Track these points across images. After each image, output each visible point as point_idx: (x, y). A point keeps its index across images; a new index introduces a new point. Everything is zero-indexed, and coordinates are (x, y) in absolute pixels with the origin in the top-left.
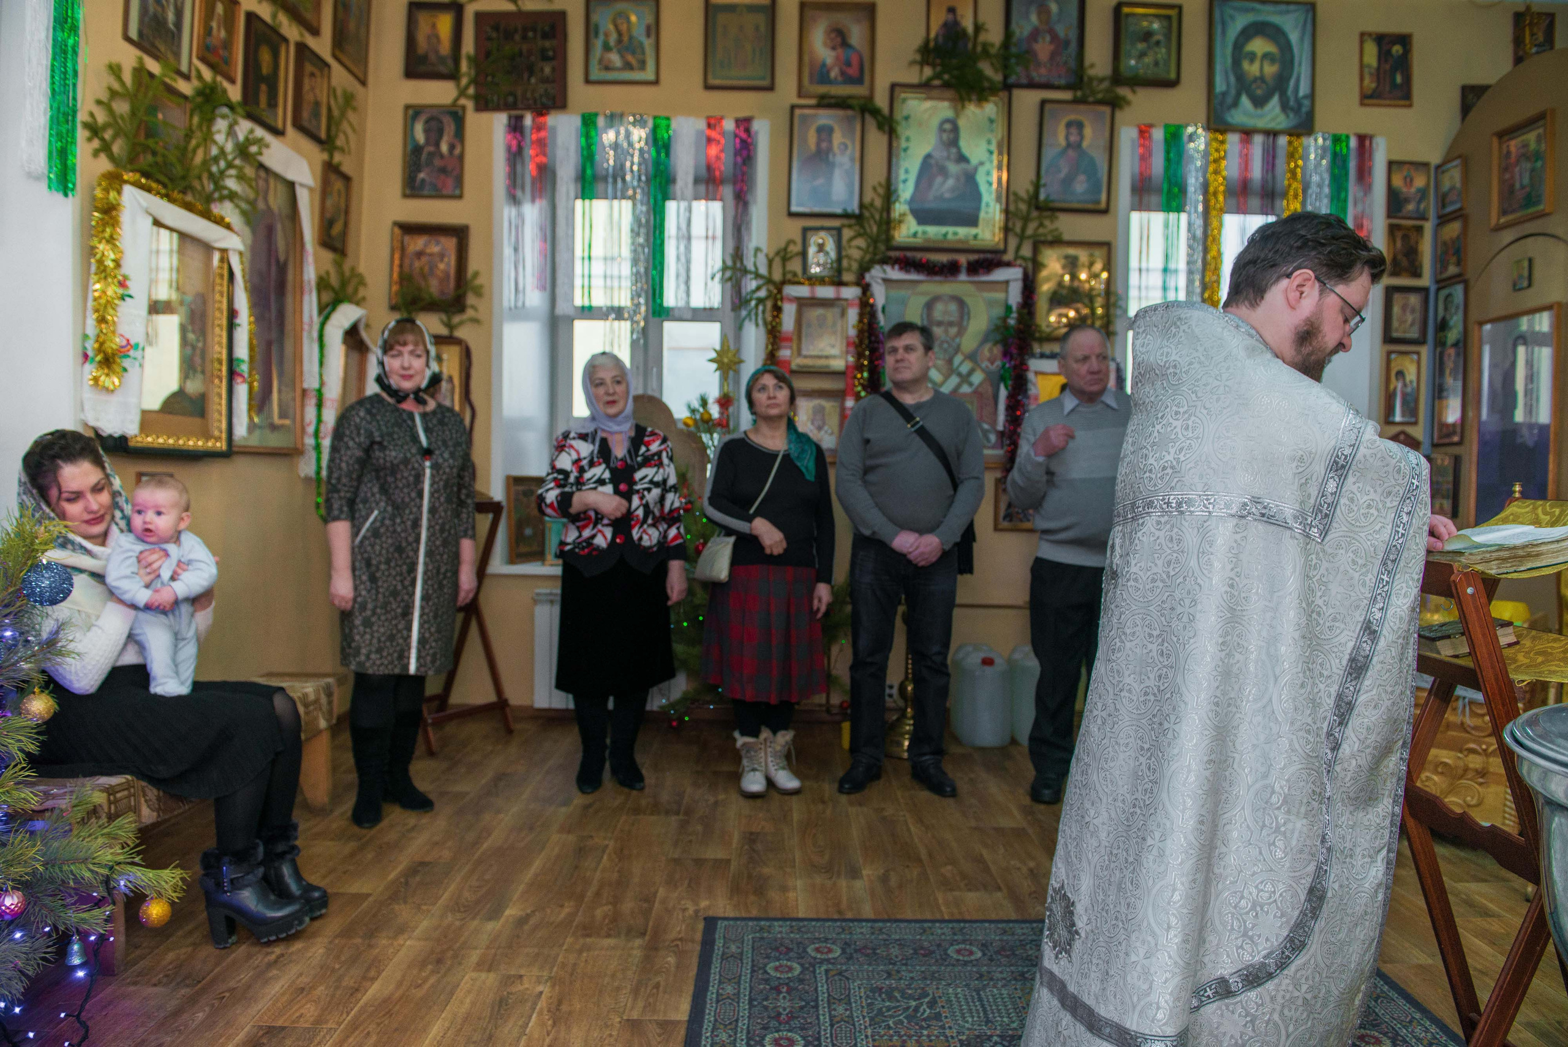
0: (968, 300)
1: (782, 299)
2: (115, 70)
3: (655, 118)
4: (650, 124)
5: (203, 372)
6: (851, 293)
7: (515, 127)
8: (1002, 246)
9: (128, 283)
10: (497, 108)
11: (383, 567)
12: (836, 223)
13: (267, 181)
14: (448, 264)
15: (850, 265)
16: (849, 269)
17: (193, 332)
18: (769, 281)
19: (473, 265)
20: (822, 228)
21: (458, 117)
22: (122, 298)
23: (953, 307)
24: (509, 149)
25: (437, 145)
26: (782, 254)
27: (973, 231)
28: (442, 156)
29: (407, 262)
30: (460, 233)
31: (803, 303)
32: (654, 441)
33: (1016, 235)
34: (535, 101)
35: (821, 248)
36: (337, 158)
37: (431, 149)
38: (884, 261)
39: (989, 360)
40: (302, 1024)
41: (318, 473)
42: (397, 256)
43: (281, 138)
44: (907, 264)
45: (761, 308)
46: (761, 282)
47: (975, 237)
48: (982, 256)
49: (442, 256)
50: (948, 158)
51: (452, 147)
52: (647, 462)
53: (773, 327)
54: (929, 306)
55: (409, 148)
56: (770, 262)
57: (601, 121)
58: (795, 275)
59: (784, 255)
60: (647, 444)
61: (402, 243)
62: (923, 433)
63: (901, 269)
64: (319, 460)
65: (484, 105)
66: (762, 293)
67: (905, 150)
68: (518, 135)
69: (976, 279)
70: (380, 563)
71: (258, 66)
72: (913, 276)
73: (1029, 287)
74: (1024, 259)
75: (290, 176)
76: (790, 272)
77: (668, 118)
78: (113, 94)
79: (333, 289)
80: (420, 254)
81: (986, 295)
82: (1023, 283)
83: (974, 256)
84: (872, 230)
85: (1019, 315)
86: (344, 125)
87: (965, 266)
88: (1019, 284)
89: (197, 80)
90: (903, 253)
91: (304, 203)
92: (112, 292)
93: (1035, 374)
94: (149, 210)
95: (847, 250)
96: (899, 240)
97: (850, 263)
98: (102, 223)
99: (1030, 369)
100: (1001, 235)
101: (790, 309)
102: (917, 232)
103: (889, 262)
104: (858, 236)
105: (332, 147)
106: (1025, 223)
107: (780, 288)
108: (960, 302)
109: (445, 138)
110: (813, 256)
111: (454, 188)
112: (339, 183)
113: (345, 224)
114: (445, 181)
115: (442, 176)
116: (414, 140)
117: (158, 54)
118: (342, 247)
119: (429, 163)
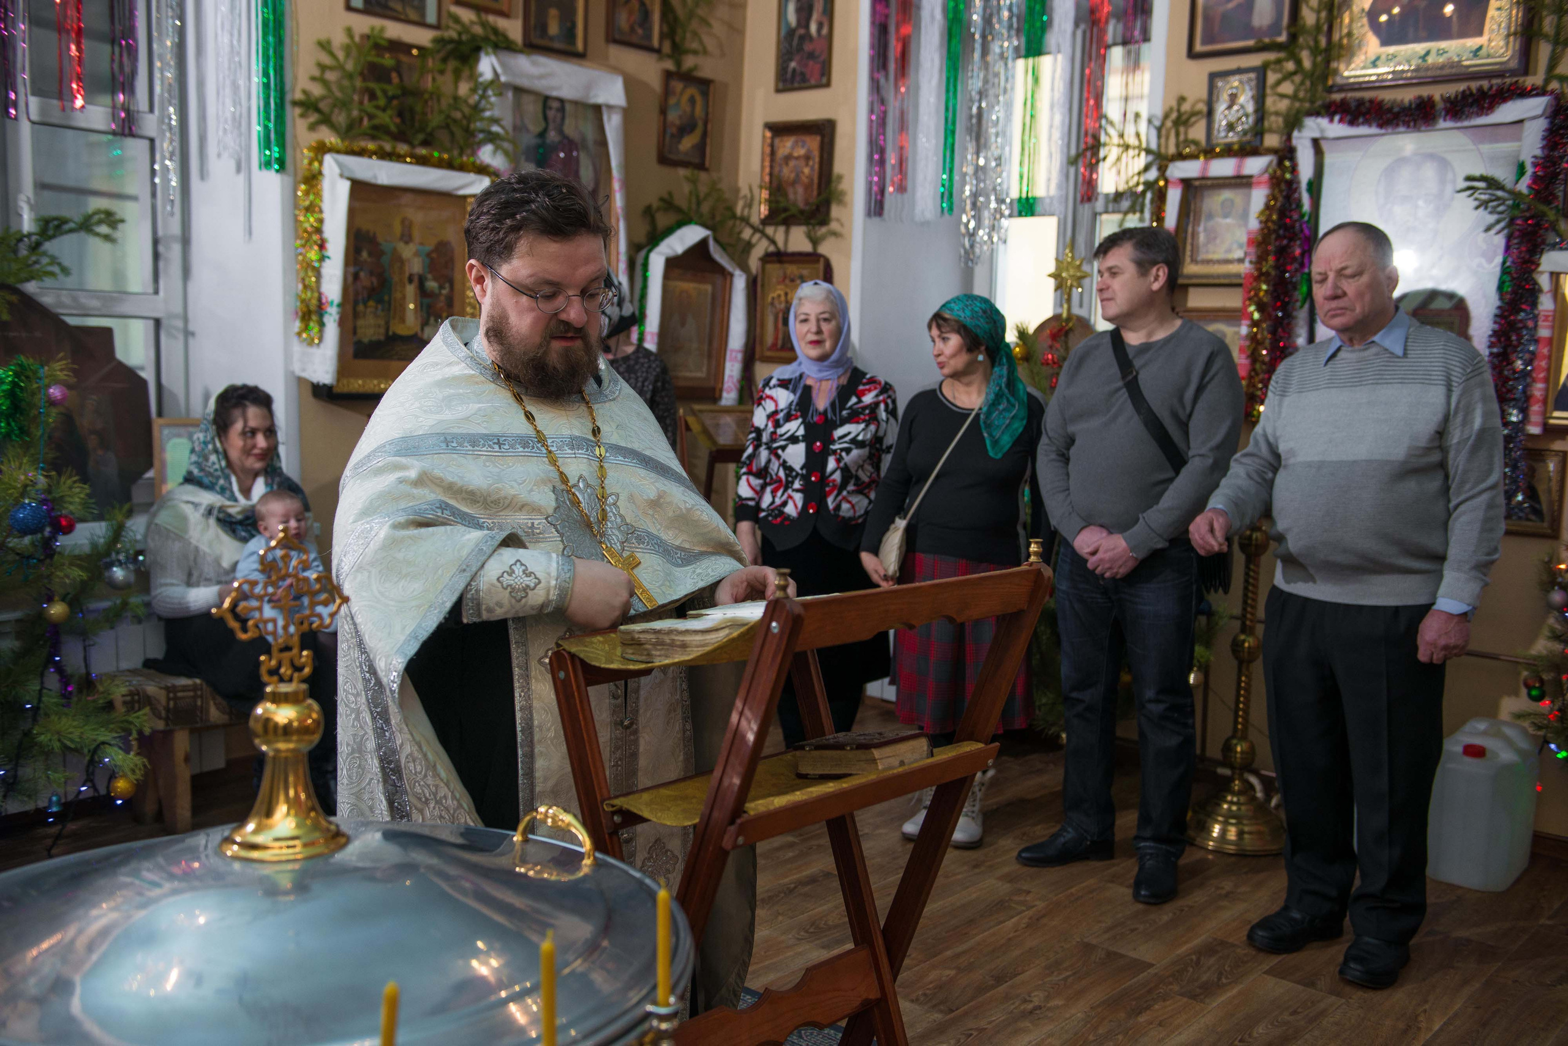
0: (1454, 160)
1: (1166, 183)
2: (324, 46)
6: (1255, 165)
12: (1256, 60)
13: (562, 110)
14: (812, 168)
15: (1273, 123)
16: (1271, 131)
17: (435, 279)
19: (838, 167)
20: (1239, 71)
22: (322, 259)
24: (873, 23)
25: (807, 27)
26: (1174, 115)
27: (1472, 43)
28: (810, 37)
31: (1190, 187)
33: (1546, 37)
35: (1233, 98)
36: (689, 62)
37: (802, 31)
38: (1318, 111)
39: (1483, 254)
42: (767, 164)
44: (1351, 112)
45: (1149, 195)
46: (1150, 158)
47: (1476, 52)
48: (1474, 85)
49: (807, 158)
51: (820, 25)
52: (855, 416)
54: (1388, 173)
55: (783, 33)
58: (1195, 143)
59: (1177, 117)
60: (860, 395)
63: (1341, 121)
69: (1466, 123)
72: (1362, 130)
75: (592, 100)
76: (1189, 141)
78: (323, 67)
79: (679, 210)
80: (788, 158)
81: (1486, 148)
82: (1551, 123)
83: (1462, 87)
84: (1307, 64)
85: (1535, 178)
86: (694, 24)
87: (1440, 105)
88: (1542, 124)
89: (448, 28)
90: (1350, 95)
91: (613, 125)
92: (313, 255)
93: (1555, 276)
94: (347, 174)
95: (1269, 101)
96: (1346, 74)
97: (1273, 118)
98: (307, 193)
99: (1540, 269)
100: (1515, 44)
101: (1174, 196)
102: (1378, 58)
103: (1323, 111)
104: (1288, 76)
105: (678, 51)
106: (1560, 18)
107: (1166, 167)
108: (1443, 164)
109: (815, 16)
110: (1222, 115)
111: (823, 75)
112: (692, 91)
113: (705, 134)
114: (814, 67)
115: (811, 63)
116: (787, 23)
117: (395, 14)
118: (699, 162)
119: (800, 49)
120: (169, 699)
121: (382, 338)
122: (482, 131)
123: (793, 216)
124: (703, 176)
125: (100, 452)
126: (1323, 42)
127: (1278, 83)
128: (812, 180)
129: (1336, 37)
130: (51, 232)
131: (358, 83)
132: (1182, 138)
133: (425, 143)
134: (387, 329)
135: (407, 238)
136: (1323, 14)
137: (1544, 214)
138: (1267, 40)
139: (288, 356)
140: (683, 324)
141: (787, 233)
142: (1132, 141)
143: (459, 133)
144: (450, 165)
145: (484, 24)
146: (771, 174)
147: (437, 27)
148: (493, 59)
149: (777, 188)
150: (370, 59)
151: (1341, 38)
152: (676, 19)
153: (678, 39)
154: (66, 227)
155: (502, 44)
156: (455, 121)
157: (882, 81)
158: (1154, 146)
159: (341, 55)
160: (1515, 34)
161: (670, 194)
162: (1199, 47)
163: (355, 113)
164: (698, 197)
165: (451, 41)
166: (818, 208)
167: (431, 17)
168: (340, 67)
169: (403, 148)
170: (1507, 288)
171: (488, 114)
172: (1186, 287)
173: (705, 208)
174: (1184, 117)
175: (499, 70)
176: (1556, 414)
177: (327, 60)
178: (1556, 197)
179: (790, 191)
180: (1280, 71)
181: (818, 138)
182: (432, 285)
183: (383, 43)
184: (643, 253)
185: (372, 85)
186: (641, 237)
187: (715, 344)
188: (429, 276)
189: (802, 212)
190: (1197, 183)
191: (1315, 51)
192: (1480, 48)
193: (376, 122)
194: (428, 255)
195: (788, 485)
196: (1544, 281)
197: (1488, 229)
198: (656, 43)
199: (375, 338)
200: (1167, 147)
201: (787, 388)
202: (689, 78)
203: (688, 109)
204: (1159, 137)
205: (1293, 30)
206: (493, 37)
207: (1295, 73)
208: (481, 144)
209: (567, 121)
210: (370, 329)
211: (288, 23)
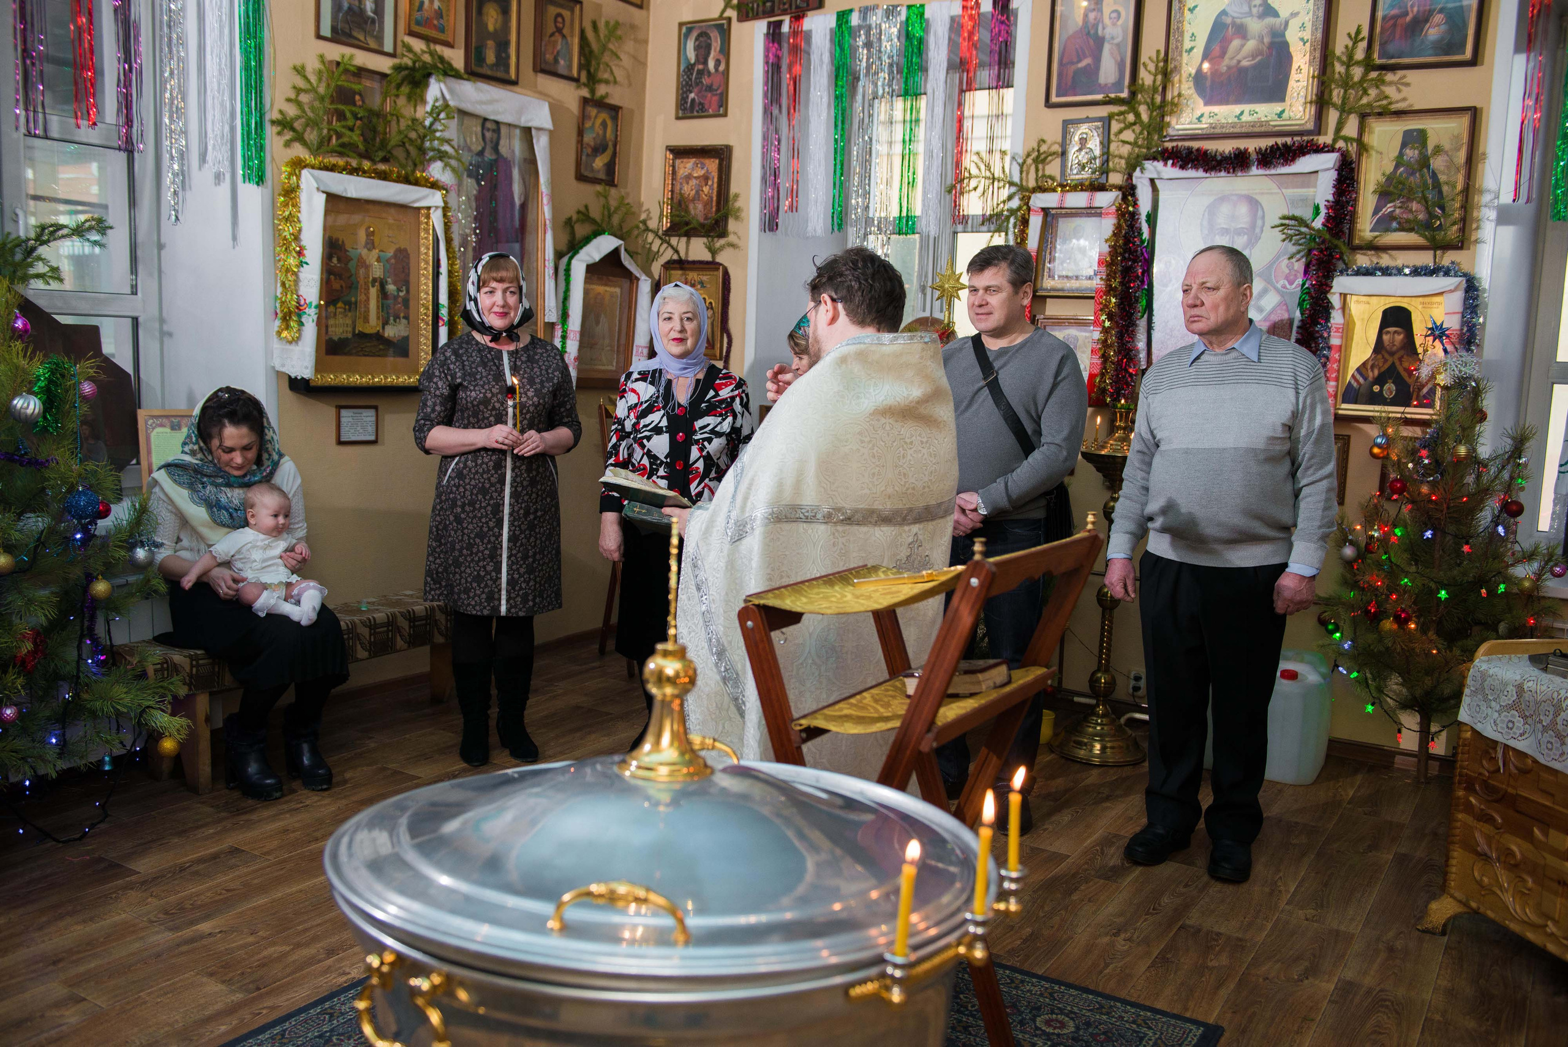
0: (1263, 200)
1: (1030, 209)
2: (300, 71)
3: (909, 7)
4: (903, 17)
5: (406, 318)
6: (1106, 199)
7: (774, 35)
9: (305, 252)
10: (756, 17)
12: (1103, 111)
13: (497, 131)
14: (711, 187)
15: (1117, 164)
16: (1115, 170)
17: (395, 283)
18: (1021, 188)
19: (734, 189)
20: (1088, 120)
21: (724, 30)
22: (301, 264)
23: (1243, 210)
24: (766, 63)
25: (705, 63)
27: (1277, 107)
28: (709, 72)
29: (677, 187)
30: (722, 155)
31: (1049, 214)
32: (726, 385)
33: (1334, 106)
34: (791, 6)
35: (1083, 141)
36: (601, 90)
37: (701, 67)
38: (1154, 156)
39: (1287, 278)
40: (256, 853)
43: (515, 88)
44: (1181, 158)
45: (1012, 220)
47: (1280, 115)
48: (1280, 141)
49: (706, 178)
50: (1250, 14)
51: (718, 63)
52: (711, 411)
54: (1213, 209)
55: (682, 68)
56: (1021, 166)
57: (855, 20)
58: (1053, 179)
59: (1036, 156)
60: (718, 389)
61: (674, 166)
63: (1173, 165)
65: (746, 15)
66: (1014, 203)
67: (1191, 10)
68: (776, 45)
69: (1273, 172)
71: (482, 26)
72: (1191, 173)
73: (1345, 180)
74: (1346, 139)
75: (523, 122)
76: (1045, 176)
77: (922, 6)
78: (298, 91)
79: (593, 221)
80: (689, 177)
81: (1289, 192)
82: (1338, 174)
83: (1270, 142)
84: (1145, 117)
85: (1328, 218)
86: (606, 58)
87: (1254, 156)
88: (1333, 175)
89: (403, 55)
90: (1180, 144)
91: (541, 145)
92: (292, 261)
93: (1344, 296)
94: (322, 188)
95: (1113, 146)
96: (1177, 127)
97: (1117, 160)
98: (286, 205)
99: (1332, 291)
100: (1312, 110)
101: (1036, 222)
102: (1202, 115)
103: (1159, 157)
104: (1127, 127)
105: (593, 81)
106: (1346, 91)
107: (1029, 198)
108: (1253, 203)
109: (712, 54)
110: (1074, 155)
111: (721, 106)
112: (604, 116)
113: (614, 154)
114: (712, 100)
115: (709, 95)
116: (687, 58)
117: (356, 42)
118: (610, 178)
119: (698, 83)
120: (192, 666)
121: (350, 336)
122: (433, 149)
123: (694, 229)
124: (613, 191)
125: (92, 442)
126: (1158, 99)
127: (1121, 131)
128: (711, 198)
129: (1169, 97)
130: (45, 238)
131: (328, 105)
132: (1040, 174)
133: (385, 160)
134: (354, 328)
135: (370, 245)
136: (1159, 77)
137: (1336, 246)
138: (1112, 96)
139: (268, 353)
140: (598, 323)
141: (688, 243)
142: (998, 173)
143: (413, 151)
144: (407, 180)
145: (432, 54)
146: (672, 191)
147: (393, 55)
148: (443, 86)
149: (679, 204)
150: (339, 83)
151: (1173, 98)
152: (591, 52)
153: (592, 70)
154: (60, 233)
155: (448, 71)
156: (411, 140)
157: (776, 112)
158: (1016, 179)
159: (313, 79)
160: (1311, 102)
161: (586, 207)
162: (1054, 99)
163: (325, 131)
164: (609, 210)
165: (406, 68)
166: (717, 222)
167: (388, 47)
168: (314, 90)
169: (367, 165)
170: (1307, 305)
171: (438, 134)
172: (1044, 298)
173: (616, 220)
174: (1043, 157)
175: (448, 96)
176: (1344, 406)
177: (301, 83)
178: (1343, 233)
179: (691, 206)
180: (1124, 121)
181: (717, 161)
182: (391, 288)
183: (352, 69)
184: (565, 260)
185: (341, 107)
186: (563, 247)
187: (623, 341)
188: (389, 280)
189: (703, 226)
190: (1053, 212)
191: (1152, 106)
192: (1283, 112)
193: (345, 140)
194: (388, 261)
196: (1335, 299)
197: (1291, 258)
198: (575, 73)
199: (344, 336)
200: (1027, 181)
202: (601, 104)
203: (601, 132)
204: (1021, 172)
205: (1133, 88)
206: (440, 65)
207: (1134, 124)
208: (433, 160)
209: (502, 142)
210: (340, 329)
211: (268, 50)
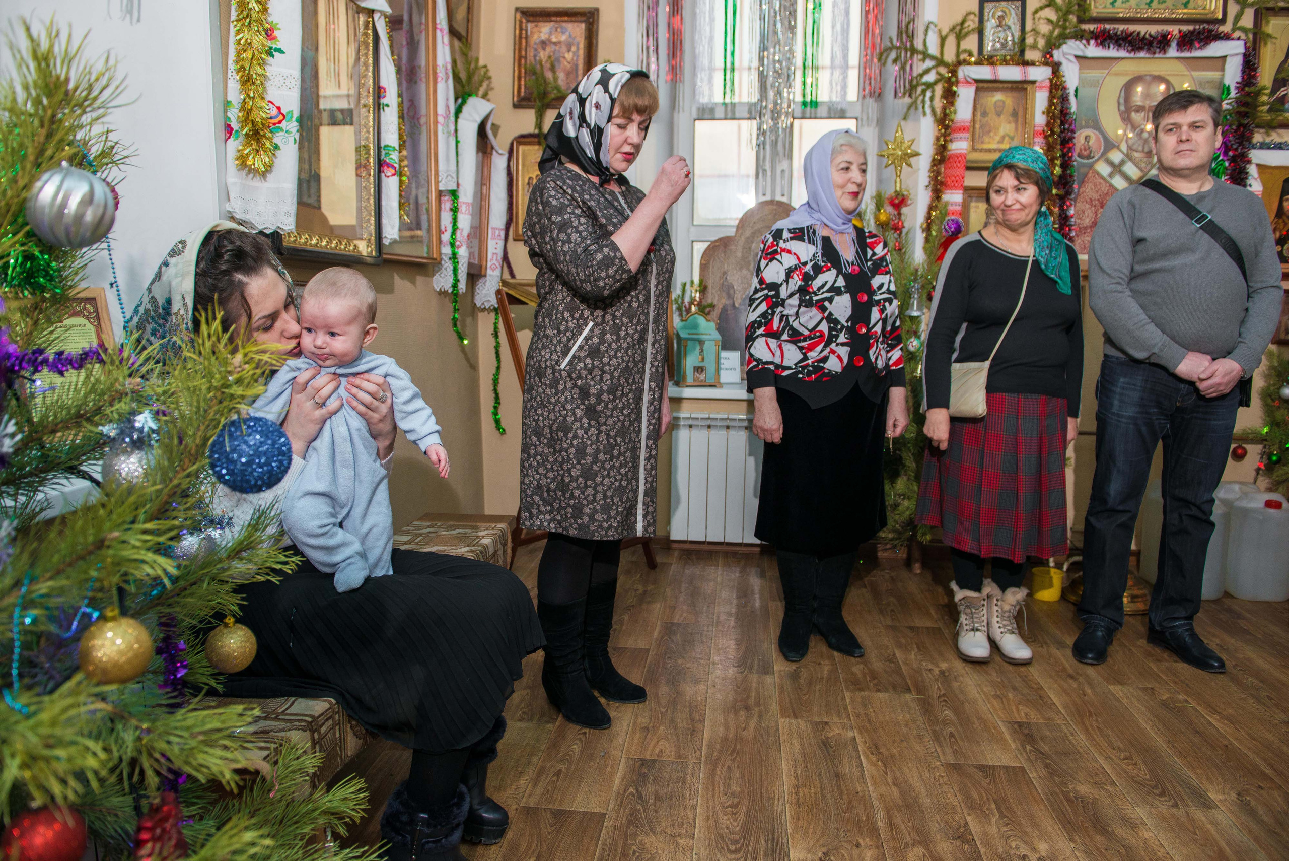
0: (1172, 81)
1: (957, 83)
6: (1039, 73)
8: (1220, 16)
9: (275, 33)
11: (605, 397)
14: (577, 54)
15: (1036, 42)
18: (941, 62)
22: (271, 51)
23: (1157, 89)
26: (957, 30)
29: (532, 54)
30: (589, 18)
31: (983, 86)
32: (877, 243)
35: (1001, 19)
38: (1079, 36)
41: (455, 286)
42: (521, 46)
44: (1103, 38)
46: (930, 63)
47: (1186, 5)
49: (569, 44)
53: (945, 115)
54: (1128, 87)
56: (943, 40)
59: (959, 32)
60: (872, 247)
61: (525, 30)
62: (1212, 229)
63: (1097, 45)
64: (455, 270)
66: (931, 77)
69: (1187, 54)
70: (601, 392)
73: (1250, 65)
74: (1245, 30)
76: (965, 51)
80: (545, 43)
81: (1196, 74)
82: (1244, 60)
83: (1185, 28)
85: (1238, 98)
87: (1174, 40)
88: (1240, 60)
96: (1095, 10)
99: (1251, 161)
100: (1218, 1)
101: (968, 93)
102: (1115, 1)
108: (1166, 83)
110: (991, 31)
113: (469, 9)
118: (466, 35)
121: (309, 176)
127: (1036, 12)
132: (960, 49)
139: (224, 190)
158: (935, 52)
181: (582, 25)
190: (988, 84)
192: (1188, 2)
195: (831, 338)
201: (803, 241)
204: (942, 46)
